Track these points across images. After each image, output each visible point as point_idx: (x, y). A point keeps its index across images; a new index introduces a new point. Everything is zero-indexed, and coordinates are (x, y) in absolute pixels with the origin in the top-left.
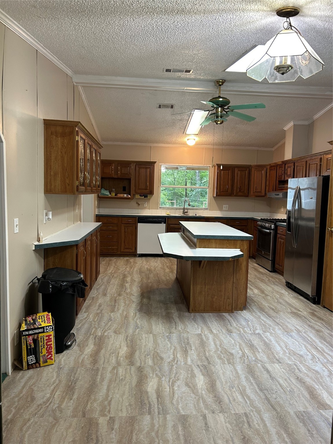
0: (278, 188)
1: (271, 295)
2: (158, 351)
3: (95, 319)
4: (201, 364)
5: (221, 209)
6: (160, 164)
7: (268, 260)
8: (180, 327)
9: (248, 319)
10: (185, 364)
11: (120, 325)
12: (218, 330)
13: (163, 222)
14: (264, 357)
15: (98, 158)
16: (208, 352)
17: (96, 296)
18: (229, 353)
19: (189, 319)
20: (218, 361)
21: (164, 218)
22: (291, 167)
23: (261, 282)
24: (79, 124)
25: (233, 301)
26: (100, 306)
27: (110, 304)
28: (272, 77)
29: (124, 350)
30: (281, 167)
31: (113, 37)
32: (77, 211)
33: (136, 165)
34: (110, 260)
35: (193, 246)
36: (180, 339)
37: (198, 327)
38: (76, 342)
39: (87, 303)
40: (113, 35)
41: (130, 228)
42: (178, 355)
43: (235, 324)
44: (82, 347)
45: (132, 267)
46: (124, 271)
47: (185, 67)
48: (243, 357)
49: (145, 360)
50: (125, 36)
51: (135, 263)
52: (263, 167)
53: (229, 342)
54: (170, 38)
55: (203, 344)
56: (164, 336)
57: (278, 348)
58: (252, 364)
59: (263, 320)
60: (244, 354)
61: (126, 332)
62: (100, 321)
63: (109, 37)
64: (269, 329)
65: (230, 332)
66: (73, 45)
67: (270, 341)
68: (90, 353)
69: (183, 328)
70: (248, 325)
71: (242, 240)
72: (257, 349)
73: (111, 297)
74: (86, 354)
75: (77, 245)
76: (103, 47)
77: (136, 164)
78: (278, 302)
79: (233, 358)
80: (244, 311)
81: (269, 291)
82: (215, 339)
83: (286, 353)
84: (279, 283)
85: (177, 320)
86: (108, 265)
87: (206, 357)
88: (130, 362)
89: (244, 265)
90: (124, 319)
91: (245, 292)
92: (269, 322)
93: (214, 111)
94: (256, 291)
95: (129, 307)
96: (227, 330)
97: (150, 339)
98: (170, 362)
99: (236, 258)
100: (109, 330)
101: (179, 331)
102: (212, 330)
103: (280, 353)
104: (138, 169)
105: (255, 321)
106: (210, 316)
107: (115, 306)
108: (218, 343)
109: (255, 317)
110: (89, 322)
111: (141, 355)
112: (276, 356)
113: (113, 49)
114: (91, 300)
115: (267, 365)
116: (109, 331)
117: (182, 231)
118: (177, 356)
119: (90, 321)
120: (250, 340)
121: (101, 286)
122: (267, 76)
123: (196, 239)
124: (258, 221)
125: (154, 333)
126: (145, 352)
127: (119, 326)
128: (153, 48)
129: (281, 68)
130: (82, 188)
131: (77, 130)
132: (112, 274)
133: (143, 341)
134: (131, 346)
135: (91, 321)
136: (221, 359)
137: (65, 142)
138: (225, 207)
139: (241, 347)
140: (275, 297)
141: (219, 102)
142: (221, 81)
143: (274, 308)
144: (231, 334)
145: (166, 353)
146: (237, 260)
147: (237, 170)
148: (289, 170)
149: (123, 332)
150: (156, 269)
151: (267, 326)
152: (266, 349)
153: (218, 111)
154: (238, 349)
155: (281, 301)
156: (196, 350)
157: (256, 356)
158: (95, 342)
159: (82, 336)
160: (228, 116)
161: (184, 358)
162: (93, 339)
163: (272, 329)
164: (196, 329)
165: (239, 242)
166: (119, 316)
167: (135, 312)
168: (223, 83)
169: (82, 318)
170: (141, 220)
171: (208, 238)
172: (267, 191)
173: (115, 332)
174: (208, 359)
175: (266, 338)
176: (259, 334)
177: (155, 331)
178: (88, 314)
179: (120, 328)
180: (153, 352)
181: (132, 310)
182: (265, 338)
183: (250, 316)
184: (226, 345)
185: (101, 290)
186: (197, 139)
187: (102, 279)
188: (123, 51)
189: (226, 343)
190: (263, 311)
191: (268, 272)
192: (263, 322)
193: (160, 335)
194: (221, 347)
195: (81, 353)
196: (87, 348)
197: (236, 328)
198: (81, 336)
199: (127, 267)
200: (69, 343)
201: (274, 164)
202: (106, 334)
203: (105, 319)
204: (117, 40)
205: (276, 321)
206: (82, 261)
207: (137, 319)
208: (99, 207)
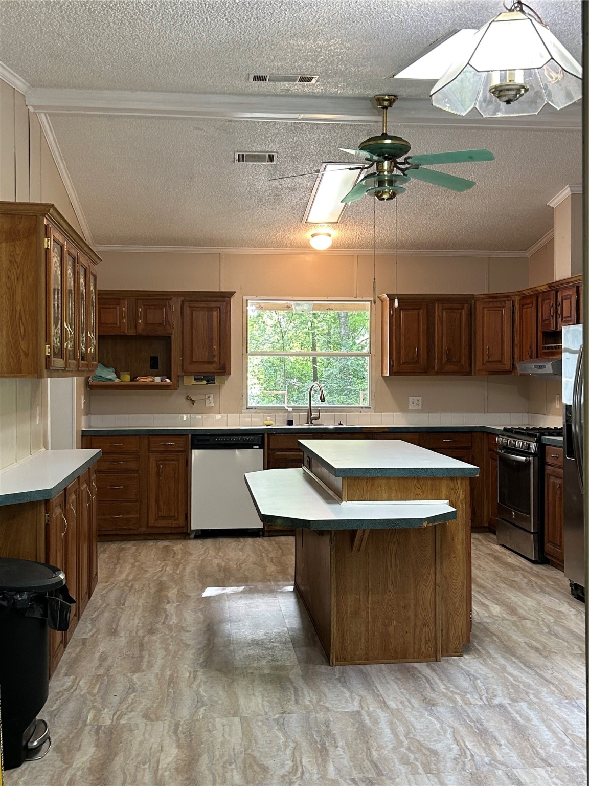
0: (545, 351)
1: (533, 618)
2: (256, 754)
3: (94, 688)
4: (361, 777)
5: (403, 408)
6: (245, 298)
7: (527, 533)
8: (308, 697)
9: (475, 674)
10: (321, 777)
11: (157, 701)
12: (401, 703)
13: (256, 445)
14: (512, 754)
15: (92, 288)
16: (376, 750)
17: (92, 636)
18: (429, 749)
19: (331, 679)
20: (401, 767)
21: (259, 434)
22: (570, 298)
23: (510, 588)
24: (51, 210)
25: (438, 631)
26: (103, 658)
27: (129, 653)
28: (488, 105)
29: (171, 755)
30: (548, 299)
31: (132, 17)
32: (38, 422)
33: (182, 302)
34: (121, 550)
35: (336, 497)
36: (308, 727)
37: (351, 697)
38: (50, 743)
39: (70, 653)
40: (134, 14)
41: (172, 462)
42: (303, 760)
43: (444, 687)
44: (66, 752)
45: (179, 565)
46: (159, 574)
47: (299, 71)
48: (462, 758)
49: (223, 774)
50: (160, 15)
51: (187, 553)
52: (505, 299)
53: (427, 726)
54: (263, 18)
55: (364, 733)
56: (268, 719)
57: (547, 735)
58: (482, 772)
59: (511, 675)
60: (463, 752)
61: (173, 715)
62: (106, 693)
63: (123, 17)
64: (527, 693)
65: (429, 704)
66: (36, 32)
67: (528, 720)
68: (88, 765)
69: (315, 701)
70: (475, 687)
71: (452, 478)
72: (495, 738)
73: (130, 636)
74: (79, 768)
75: (47, 502)
76: (108, 35)
77: (182, 298)
78: (552, 633)
79: (438, 761)
80: (466, 656)
81: (530, 610)
82: (394, 720)
83: (566, 744)
84: (554, 588)
85: (301, 683)
86: (115, 561)
87: (372, 762)
88: (187, 779)
89: (460, 540)
90: (166, 686)
91: (465, 610)
92: (526, 678)
93: (374, 169)
94: (496, 609)
95: (177, 659)
96: (423, 700)
97: (233, 728)
98: (286, 775)
99: (439, 522)
100: (130, 712)
101: (306, 707)
102: (385, 703)
103: (551, 745)
104: (188, 311)
105: (493, 677)
106: (381, 670)
107: (142, 657)
108: (401, 729)
109: (493, 669)
110: (78, 697)
111: (212, 764)
112: (541, 751)
113: (130, 39)
114: (80, 647)
115: (517, 772)
116: (130, 715)
117: (306, 463)
118: (301, 762)
119: (80, 695)
120: (479, 720)
121: (103, 612)
122: (477, 104)
123: (340, 478)
124: (498, 435)
125: (245, 715)
126: (222, 756)
127: (154, 702)
128: (224, 35)
129: (504, 90)
130: (58, 362)
131: (45, 223)
132: (129, 582)
133: (218, 734)
134: (188, 746)
135: (82, 693)
136: (407, 764)
137: (18, 253)
138: (414, 401)
139: (456, 736)
140: (543, 620)
141: (383, 148)
142: (386, 97)
143: (540, 647)
144: (433, 708)
145: (274, 756)
146: (444, 526)
147: (440, 309)
148: (566, 303)
149: (166, 716)
150: (243, 566)
151: (522, 686)
152: (516, 738)
153: (383, 168)
154: (451, 741)
155: (557, 629)
156: (348, 748)
157: (493, 753)
158: (98, 740)
159: (65, 729)
160: (406, 181)
161: (318, 765)
162: (92, 733)
163: (533, 694)
164: (346, 702)
165: (445, 484)
166: (153, 680)
167: (192, 670)
168: (391, 102)
169: (61, 689)
170: (199, 440)
171: (369, 475)
172: (516, 359)
173: (146, 716)
174: (377, 766)
175: (517, 713)
176: (500, 706)
177: (247, 709)
178: (75, 679)
179: (157, 707)
180: (243, 755)
181: (186, 666)
182: (514, 713)
183: (481, 666)
184: (421, 733)
185: (102, 623)
186: (336, 233)
187: (103, 597)
188: (154, 41)
189: (421, 729)
190: (513, 654)
191: (528, 564)
192: (511, 679)
193: (259, 718)
194: (409, 738)
195: (66, 766)
196: (78, 755)
197: (445, 695)
198: (60, 727)
199: (166, 565)
200: (35, 743)
201: (529, 291)
202: (123, 722)
203: (120, 688)
204: (141, 22)
205: (544, 675)
206: (58, 543)
207: (199, 686)
208: (88, 411)
